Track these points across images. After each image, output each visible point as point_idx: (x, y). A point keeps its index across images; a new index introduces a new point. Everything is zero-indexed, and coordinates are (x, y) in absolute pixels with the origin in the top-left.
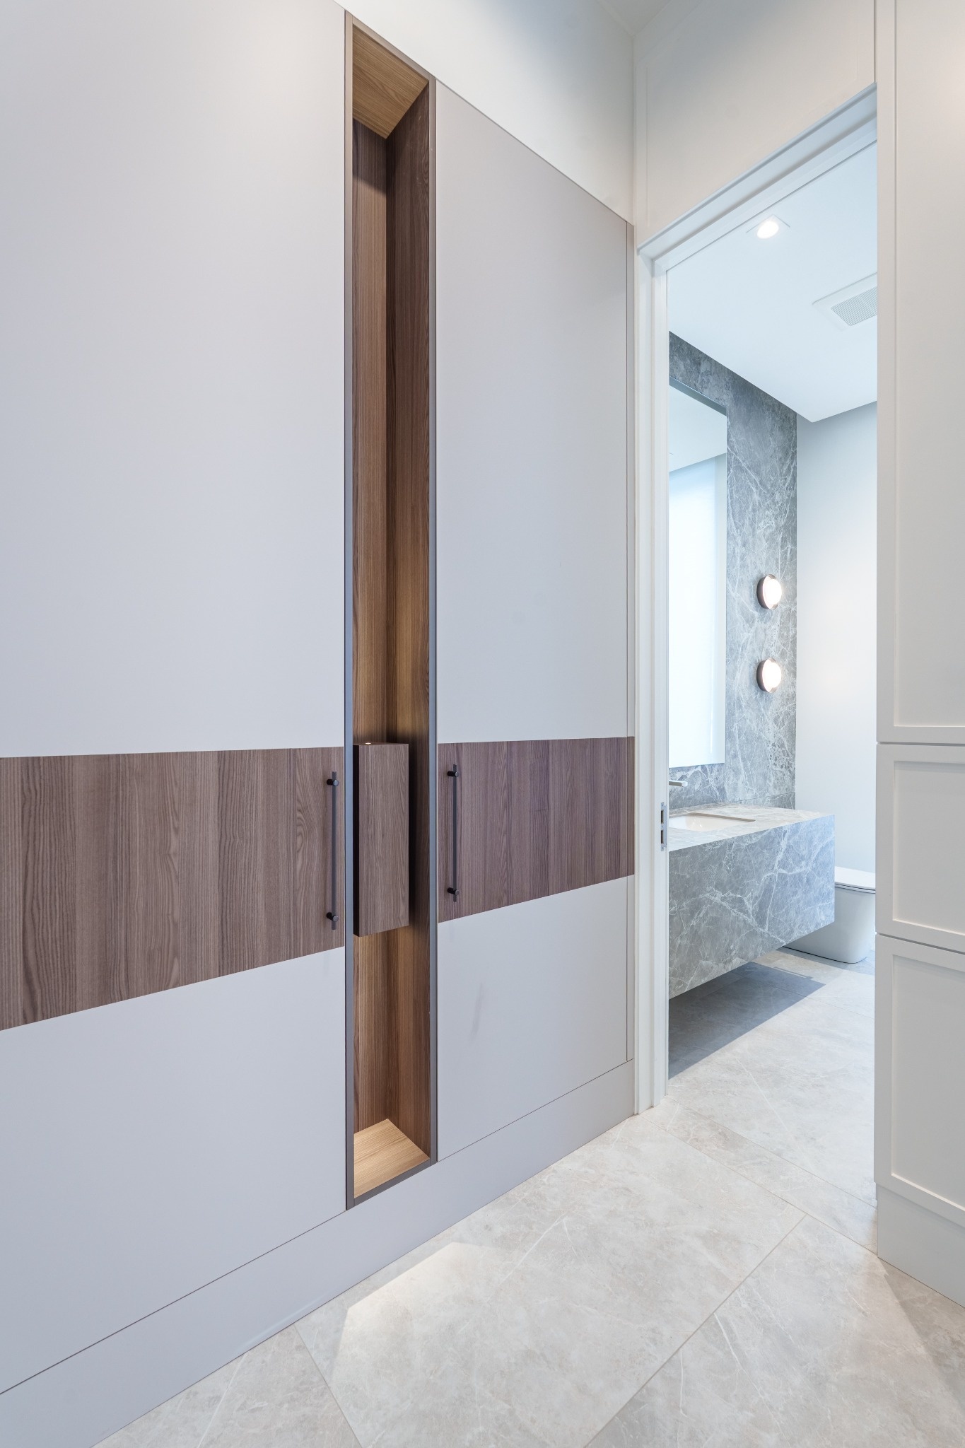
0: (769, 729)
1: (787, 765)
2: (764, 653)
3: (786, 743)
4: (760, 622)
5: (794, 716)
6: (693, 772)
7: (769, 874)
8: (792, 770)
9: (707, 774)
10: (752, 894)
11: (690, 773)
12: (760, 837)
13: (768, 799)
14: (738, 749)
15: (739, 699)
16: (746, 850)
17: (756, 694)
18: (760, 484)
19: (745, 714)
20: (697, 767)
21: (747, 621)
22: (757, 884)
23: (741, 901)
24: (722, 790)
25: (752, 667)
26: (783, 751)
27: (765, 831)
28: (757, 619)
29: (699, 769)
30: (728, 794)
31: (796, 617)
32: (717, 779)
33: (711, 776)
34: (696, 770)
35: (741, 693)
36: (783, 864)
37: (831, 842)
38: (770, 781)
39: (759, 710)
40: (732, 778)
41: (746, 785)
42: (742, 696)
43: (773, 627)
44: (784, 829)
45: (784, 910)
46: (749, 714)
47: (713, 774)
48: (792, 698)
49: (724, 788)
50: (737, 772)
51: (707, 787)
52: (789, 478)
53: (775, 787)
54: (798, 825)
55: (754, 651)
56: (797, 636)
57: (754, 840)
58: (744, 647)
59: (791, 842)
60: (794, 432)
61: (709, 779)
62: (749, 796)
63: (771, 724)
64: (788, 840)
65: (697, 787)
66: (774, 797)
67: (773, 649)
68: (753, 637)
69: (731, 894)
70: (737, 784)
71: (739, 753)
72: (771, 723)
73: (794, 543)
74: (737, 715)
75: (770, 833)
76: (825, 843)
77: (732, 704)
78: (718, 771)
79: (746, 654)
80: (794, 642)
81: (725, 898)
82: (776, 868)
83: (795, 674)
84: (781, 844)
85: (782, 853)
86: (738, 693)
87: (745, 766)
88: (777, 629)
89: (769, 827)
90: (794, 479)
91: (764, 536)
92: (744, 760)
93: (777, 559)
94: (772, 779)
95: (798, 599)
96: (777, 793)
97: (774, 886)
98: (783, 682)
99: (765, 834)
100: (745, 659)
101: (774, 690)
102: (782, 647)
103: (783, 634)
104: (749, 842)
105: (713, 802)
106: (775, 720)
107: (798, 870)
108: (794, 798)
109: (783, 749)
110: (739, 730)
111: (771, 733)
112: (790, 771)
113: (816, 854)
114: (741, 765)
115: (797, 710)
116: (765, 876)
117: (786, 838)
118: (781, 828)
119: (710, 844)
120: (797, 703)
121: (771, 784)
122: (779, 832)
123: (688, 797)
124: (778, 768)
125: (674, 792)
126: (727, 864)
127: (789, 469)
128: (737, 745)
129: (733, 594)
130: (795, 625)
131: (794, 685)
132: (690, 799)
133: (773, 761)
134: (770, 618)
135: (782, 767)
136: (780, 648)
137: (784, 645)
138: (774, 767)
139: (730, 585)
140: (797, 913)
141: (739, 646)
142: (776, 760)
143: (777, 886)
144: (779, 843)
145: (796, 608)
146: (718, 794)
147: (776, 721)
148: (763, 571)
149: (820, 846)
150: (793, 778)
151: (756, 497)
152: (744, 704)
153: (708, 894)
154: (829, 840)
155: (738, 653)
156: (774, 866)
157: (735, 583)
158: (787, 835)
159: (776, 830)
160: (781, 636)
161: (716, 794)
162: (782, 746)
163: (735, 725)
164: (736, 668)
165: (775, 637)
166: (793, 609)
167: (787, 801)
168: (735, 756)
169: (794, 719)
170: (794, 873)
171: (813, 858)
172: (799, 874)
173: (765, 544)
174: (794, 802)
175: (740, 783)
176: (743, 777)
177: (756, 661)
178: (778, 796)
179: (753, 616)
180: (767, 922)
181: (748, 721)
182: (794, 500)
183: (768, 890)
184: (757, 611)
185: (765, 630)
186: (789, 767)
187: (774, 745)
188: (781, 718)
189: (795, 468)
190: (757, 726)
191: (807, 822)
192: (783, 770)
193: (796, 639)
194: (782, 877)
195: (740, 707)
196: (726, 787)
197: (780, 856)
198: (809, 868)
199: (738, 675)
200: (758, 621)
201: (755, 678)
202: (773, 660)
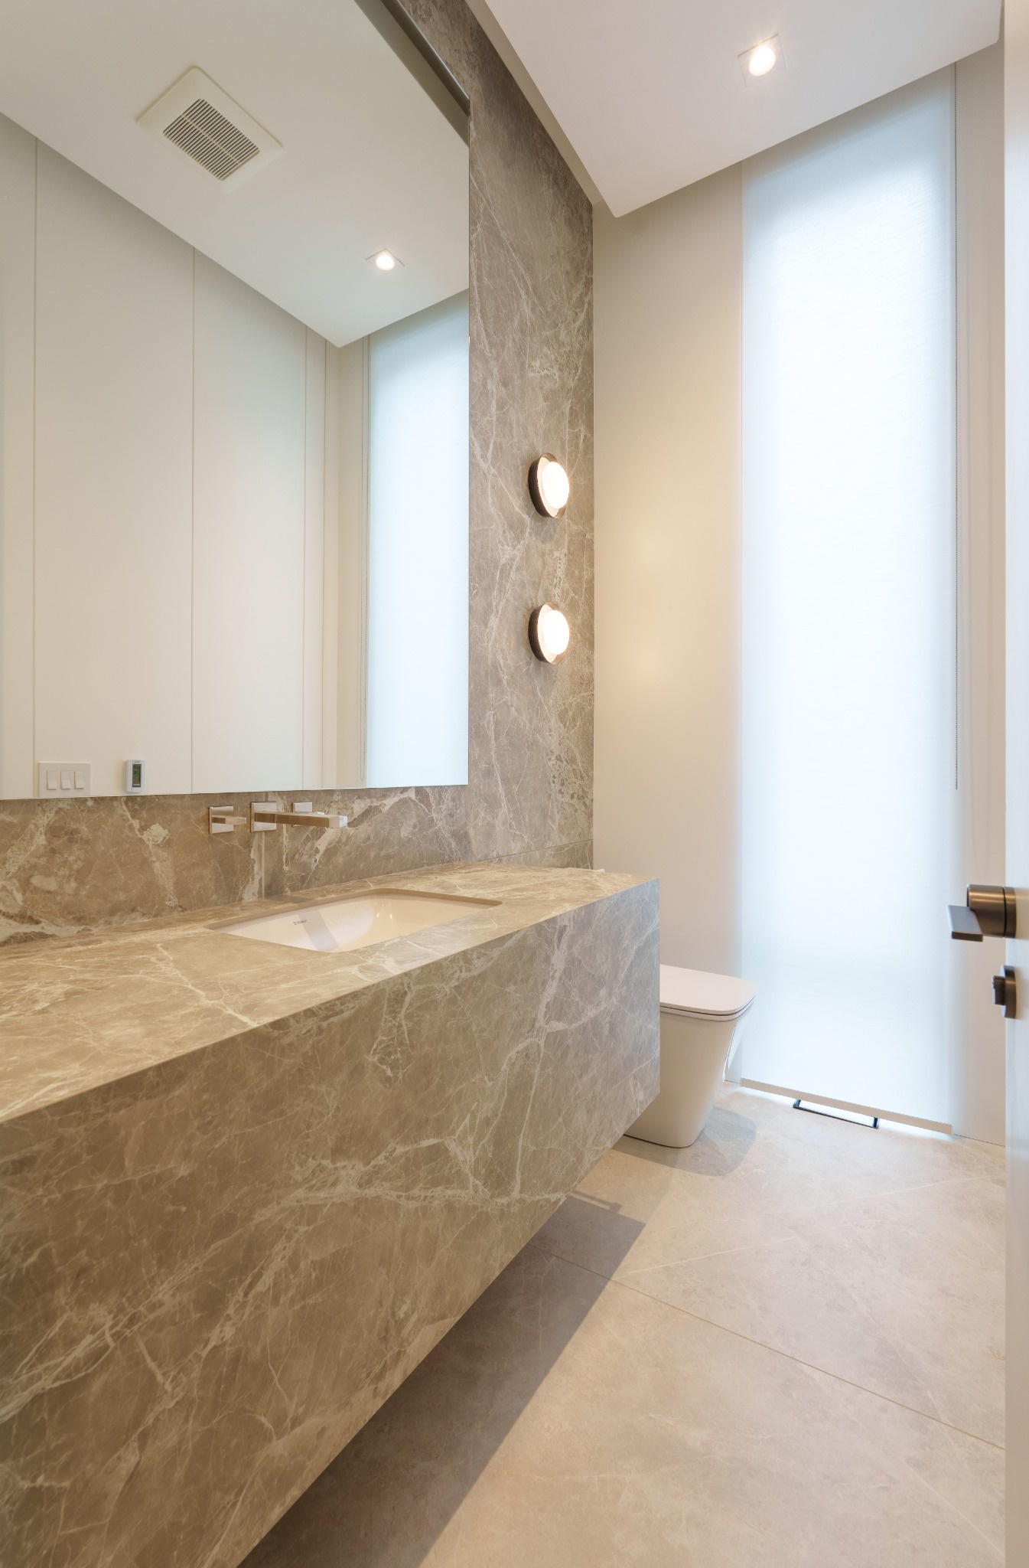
0: (550, 731)
1: (581, 793)
2: (541, 593)
3: (578, 757)
4: (534, 538)
5: (592, 713)
6: (396, 799)
7: (521, 1047)
8: (588, 803)
9: (428, 805)
10: (474, 1117)
11: (389, 802)
12: (496, 953)
13: (549, 851)
14: (493, 760)
15: (495, 666)
16: (453, 1000)
17: (528, 664)
18: (534, 291)
19: (507, 698)
20: (405, 790)
21: (511, 527)
22: (489, 1084)
23: (438, 1153)
24: (462, 837)
25: (519, 613)
26: (574, 770)
27: (510, 935)
28: (528, 530)
29: (412, 795)
30: (474, 845)
31: (592, 551)
32: (451, 815)
33: (439, 811)
34: (405, 795)
35: (499, 657)
36: (558, 1010)
37: (653, 934)
38: (554, 821)
39: (535, 695)
40: (483, 814)
41: (511, 826)
42: (502, 662)
43: (556, 554)
44: (560, 923)
45: (560, 1120)
46: (515, 698)
47: (444, 807)
48: (587, 683)
49: (466, 834)
50: (492, 804)
51: (430, 831)
52: (582, 317)
53: (561, 831)
54: (590, 908)
55: (523, 585)
56: (596, 583)
57: (479, 965)
58: (505, 573)
59: (575, 950)
60: (590, 246)
61: (434, 815)
62: (516, 847)
63: (554, 722)
64: (570, 947)
65: (405, 833)
66: (562, 848)
67: (557, 591)
68: (521, 558)
69: (400, 1149)
70: (493, 826)
71: (497, 768)
72: (553, 720)
73: (590, 427)
74: (492, 695)
75: (524, 938)
76: (643, 938)
77: (483, 673)
78: (453, 800)
79: (508, 586)
80: (590, 591)
81: (377, 1171)
82: (541, 1022)
83: (591, 644)
84: (554, 960)
85: (555, 983)
86: (494, 655)
87: (508, 792)
88: (564, 561)
89: (523, 920)
90: (589, 321)
91: (541, 388)
92: (505, 781)
93: (563, 442)
94: (557, 817)
95: (596, 522)
96: (565, 841)
97: (537, 1071)
98: (572, 650)
99: (510, 943)
100: (508, 596)
101: (559, 658)
102: (572, 594)
103: (574, 572)
104: (464, 975)
105: (440, 860)
106: (560, 715)
107: (591, 1013)
108: (591, 849)
109: (575, 767)
110: (497, 723)
111: (553, 736)
112: (584, 803)
113: (626, 967)
114: (501, 789)
115: (596, 704)
116: (512, 1054)
117: (564, 946)
118: (553, 920)
119: (310, 1013)
120: (595, 692)
121: (555, 826)
122: (547, 933)
123: (383, 853)
124: (567, 799)
125: (345, 844)
126: (382, 1061)
127: (581, 299)
128: (493, 753)
129: (484, 466)
130: (592, 565)
131: (590, 662)
132: (388, 857)
133: (558, 787)
134: (552, 537)
135: (572, 797)
136: (568, 594)
137: (574, 591)
138: (559, 796)
139: (477, 445)
140: (590, 1112)
141: (496, 567)
142: (562, 785)
143: (543, 1068)
144: (547, 959)
145: (593, 536)
146: (453, 844)
147: (562, 717)
148: (540, 450)
149: (635, 948)
150: (590, 816)
151: (526, 309)
152: (505, 678)
153: (300, 1193)
154: (650, 930)
155: (493, 579)
156: (535, 1020)
157: (488, 446)
158: (569, 932)
159: (539, 928)
160: (569, 573)
161: (449, 845)
162: (572, 761)
163: (489, 714)
164: (490, 605)
165: (560, 573)
166: (588, 536)
167: (580, 856)
168: (489, 773)
169: (589, 719)
170: (584, 1020)
171: (622, 975)
172: (595, 1021)
173: (542, 404)
174: (592, 855)
175: (498, 823)
176: (504, 811)
177: (527, 604)
178: (567, 845)
179: (521, 521)
180: (518, 1172)
181: (513, 709)
182: (589, 357)
183: (519, 1087)
184: (529, 514)
185: (543, 555)
186: (584, 797)
187: (559, 758)
188: (570, 713)
189: (590, 304)
190: (531, 721)
191: (609, 898)
192: (575, 801)
193: (593, 587)
194: (556, 1040)
195: (499, 681)
196: (471, 832)
197: (551, 991)
198: (614, 1000)
199: (494, 622)
200: (531, 534)
201: (527, 637)
202: (555, 606)
